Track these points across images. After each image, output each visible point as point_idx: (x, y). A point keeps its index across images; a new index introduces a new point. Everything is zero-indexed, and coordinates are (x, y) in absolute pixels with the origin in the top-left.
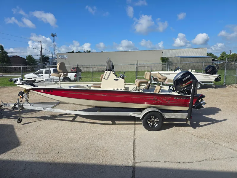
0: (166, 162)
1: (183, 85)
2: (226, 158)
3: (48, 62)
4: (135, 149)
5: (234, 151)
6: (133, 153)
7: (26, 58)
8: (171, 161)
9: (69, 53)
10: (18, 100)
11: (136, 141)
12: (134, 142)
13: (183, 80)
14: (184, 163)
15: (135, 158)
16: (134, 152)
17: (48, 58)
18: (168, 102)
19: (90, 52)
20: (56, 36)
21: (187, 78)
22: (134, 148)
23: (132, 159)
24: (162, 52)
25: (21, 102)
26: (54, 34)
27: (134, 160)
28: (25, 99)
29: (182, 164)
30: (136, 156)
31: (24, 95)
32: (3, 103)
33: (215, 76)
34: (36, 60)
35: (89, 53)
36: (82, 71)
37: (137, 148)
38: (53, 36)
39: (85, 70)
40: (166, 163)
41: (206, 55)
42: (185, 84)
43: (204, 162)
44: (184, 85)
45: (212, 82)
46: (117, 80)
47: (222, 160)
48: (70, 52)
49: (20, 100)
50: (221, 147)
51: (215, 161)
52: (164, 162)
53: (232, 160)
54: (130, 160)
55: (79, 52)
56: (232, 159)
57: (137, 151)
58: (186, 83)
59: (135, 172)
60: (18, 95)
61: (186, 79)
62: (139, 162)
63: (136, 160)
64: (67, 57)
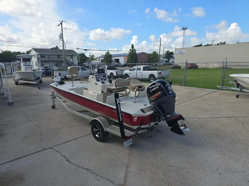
1: (151, 98)
9: (196, 46)
10: (53, 92)
13: (151, 91)
19: (224, 43)
26: (185, 27)
35: (224, 45)
36: (199, 67)
39: (204, 66)
48: (198, 46)
55: (209, 45)
64: (184, 52)
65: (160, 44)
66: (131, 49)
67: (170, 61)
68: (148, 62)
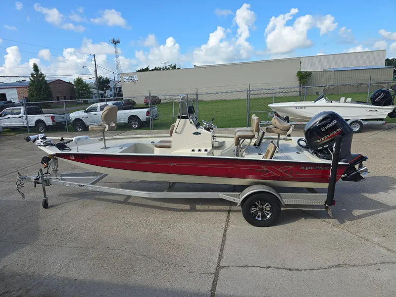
0: (270, 267)
1: (323, 139)
2: (372, 264)
3: (108, 88)
4: (224, 244)
5: (389, 253)
6: (219, 250)
7: (73, 83)
8: (278, 266)
9: (141, 71)
10: (41, 170)
11: (228, 231)
12: (225, 231)
13: (323, 129)
14: (298, 270)
15: (220, 260)
16: (222, 250)
17: (107, 81)
18: (289, 175)
20: (118, 42)
21: (330, 125)
22: (222, 242)
23: (217, 261)
24: (301, 63)
25: (46, 173)
26: (116, 39)
27: (219, 262)
28: (52, 170)
29: (295, 272)
30: (224, 255)
31: (49, 162)
32: (20, 176)
33: (388, 109)
34: (89, 86)
36: (163, 101)
37: (227, 242)
38: (115, 43)
40: (268, 269)
41: (383, 65)
42: (326, 137)
43: (332, 270)
44: (325, 139)
45: (382, 120)
46: (199, 134)
47: (364, 267)
49: (45, 171)
50: (369, 244)
51: (352, 268)
52: (267, 268)
53: (381, 269)
54: (213, 263)
56: (381, 266)
57: (226, 248)
58: (328, 136)
59: (217, 282)
60: (41, 162)
61: (328, 127)
62: (226, 266)
63: (223, 263)
64: (136, 79)
65: (96, 65)
66: (34, 73)
67: (107, 95)
68: (71, 99)
